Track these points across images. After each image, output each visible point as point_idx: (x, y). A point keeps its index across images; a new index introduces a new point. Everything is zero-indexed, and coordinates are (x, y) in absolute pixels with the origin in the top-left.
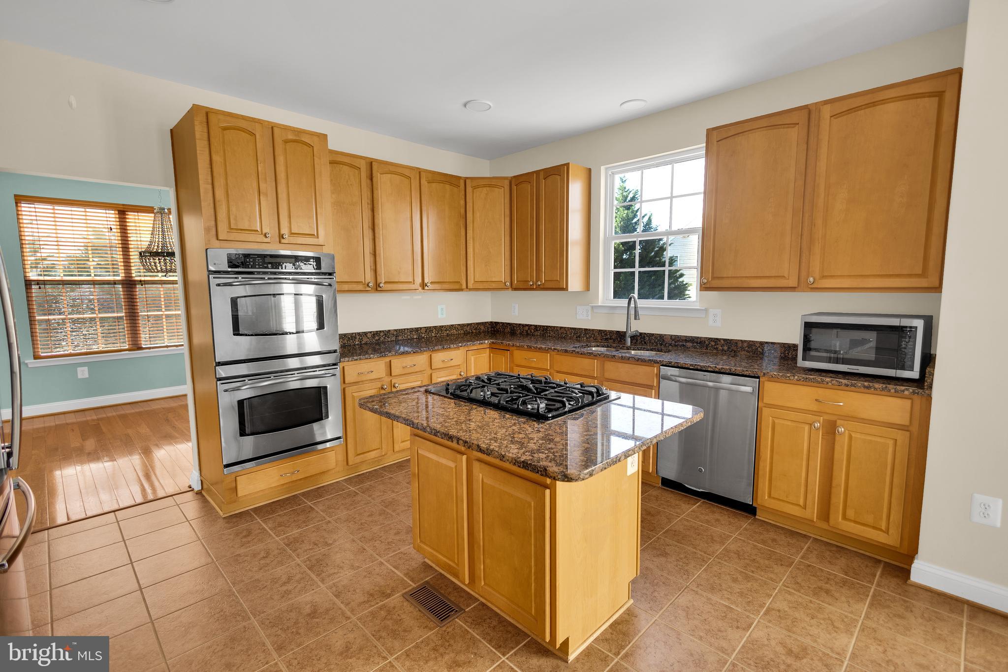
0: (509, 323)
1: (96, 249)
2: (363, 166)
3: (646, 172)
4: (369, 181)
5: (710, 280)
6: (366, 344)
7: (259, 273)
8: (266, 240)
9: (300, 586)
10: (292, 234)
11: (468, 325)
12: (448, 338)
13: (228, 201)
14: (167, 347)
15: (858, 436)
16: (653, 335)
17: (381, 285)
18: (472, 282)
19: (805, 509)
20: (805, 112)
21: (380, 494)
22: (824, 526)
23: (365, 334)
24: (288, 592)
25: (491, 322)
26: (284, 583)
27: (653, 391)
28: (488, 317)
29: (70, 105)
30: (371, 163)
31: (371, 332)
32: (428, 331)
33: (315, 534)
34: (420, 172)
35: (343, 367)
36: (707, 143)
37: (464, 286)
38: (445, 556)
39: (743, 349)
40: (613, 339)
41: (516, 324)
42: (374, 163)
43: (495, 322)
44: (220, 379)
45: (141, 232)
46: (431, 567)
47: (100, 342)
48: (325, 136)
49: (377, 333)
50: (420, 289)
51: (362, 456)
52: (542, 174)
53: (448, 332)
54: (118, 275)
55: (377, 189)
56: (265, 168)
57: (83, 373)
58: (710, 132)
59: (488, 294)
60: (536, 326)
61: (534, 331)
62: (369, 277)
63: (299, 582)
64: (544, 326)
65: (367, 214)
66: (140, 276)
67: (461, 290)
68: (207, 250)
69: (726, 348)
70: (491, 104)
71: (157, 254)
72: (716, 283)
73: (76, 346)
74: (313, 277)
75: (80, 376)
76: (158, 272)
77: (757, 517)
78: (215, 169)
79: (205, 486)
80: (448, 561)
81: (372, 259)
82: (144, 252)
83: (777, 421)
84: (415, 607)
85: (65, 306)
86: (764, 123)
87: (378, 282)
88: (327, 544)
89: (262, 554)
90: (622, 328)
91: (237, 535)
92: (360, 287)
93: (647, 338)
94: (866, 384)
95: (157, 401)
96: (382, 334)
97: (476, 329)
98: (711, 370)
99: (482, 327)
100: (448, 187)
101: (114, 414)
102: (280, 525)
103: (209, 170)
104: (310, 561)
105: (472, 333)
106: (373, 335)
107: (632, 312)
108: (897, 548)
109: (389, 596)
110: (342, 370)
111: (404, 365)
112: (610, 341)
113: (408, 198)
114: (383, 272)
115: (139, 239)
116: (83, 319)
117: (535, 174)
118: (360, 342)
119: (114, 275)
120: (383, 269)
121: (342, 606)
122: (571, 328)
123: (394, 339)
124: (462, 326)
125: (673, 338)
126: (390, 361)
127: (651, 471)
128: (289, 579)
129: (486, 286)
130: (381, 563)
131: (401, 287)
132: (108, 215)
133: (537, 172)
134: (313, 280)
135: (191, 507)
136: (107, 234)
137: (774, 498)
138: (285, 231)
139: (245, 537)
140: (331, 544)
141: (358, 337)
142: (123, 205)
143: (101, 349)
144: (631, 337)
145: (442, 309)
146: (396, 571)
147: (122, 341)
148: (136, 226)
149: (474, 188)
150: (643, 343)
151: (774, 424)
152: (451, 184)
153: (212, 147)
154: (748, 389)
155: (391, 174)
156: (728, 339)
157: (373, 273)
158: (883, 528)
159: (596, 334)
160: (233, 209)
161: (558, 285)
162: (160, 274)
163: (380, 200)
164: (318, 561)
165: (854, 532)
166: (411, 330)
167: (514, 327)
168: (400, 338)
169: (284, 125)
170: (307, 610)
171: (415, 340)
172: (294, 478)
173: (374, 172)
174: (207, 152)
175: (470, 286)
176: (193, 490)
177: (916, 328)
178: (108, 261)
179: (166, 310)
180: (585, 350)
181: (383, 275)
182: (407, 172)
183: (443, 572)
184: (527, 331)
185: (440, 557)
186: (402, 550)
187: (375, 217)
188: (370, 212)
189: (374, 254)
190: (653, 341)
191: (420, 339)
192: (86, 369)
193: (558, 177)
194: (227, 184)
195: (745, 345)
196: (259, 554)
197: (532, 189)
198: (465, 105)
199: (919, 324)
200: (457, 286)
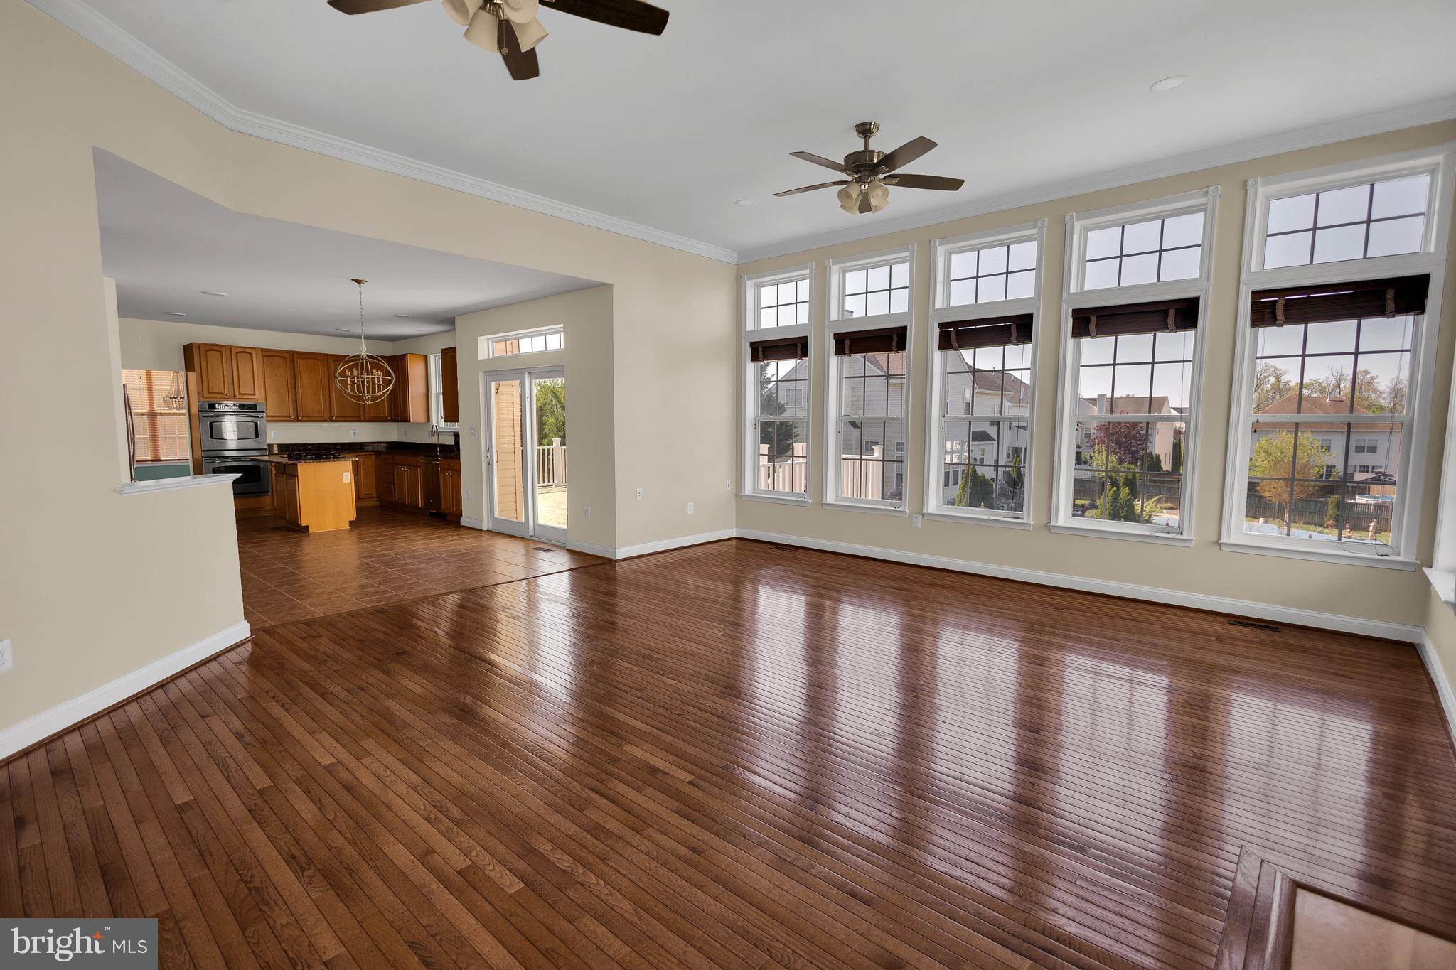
2: (288, 356)
8: (227, 397)
10: (240, 394)
30: (294, 354)
52: (398, 358)
55: (297, 367)
56: (227, 365)
62: (293, 413)
67: (361, 421)
78: (202, 368)
81: (295, 404)
82: (166, 397)
87: (299, 416)
92: (287, 418)
113: (319, 371)
120: (301, 409)
129: (377, 419)
131: (314, 419)
138: (237, 392)
153: (201, 359)
155: (306, 359)
157: (295, 411)
160: (211, 384)
161: (403, 419)
163: (299, 373)
173: (295, 359)
175: (367, 418)
181: (302, 412)
182: (318, 357)
187: (296, 382)
188: (293, 381)
189: (296, 401)
200: (357, 419)
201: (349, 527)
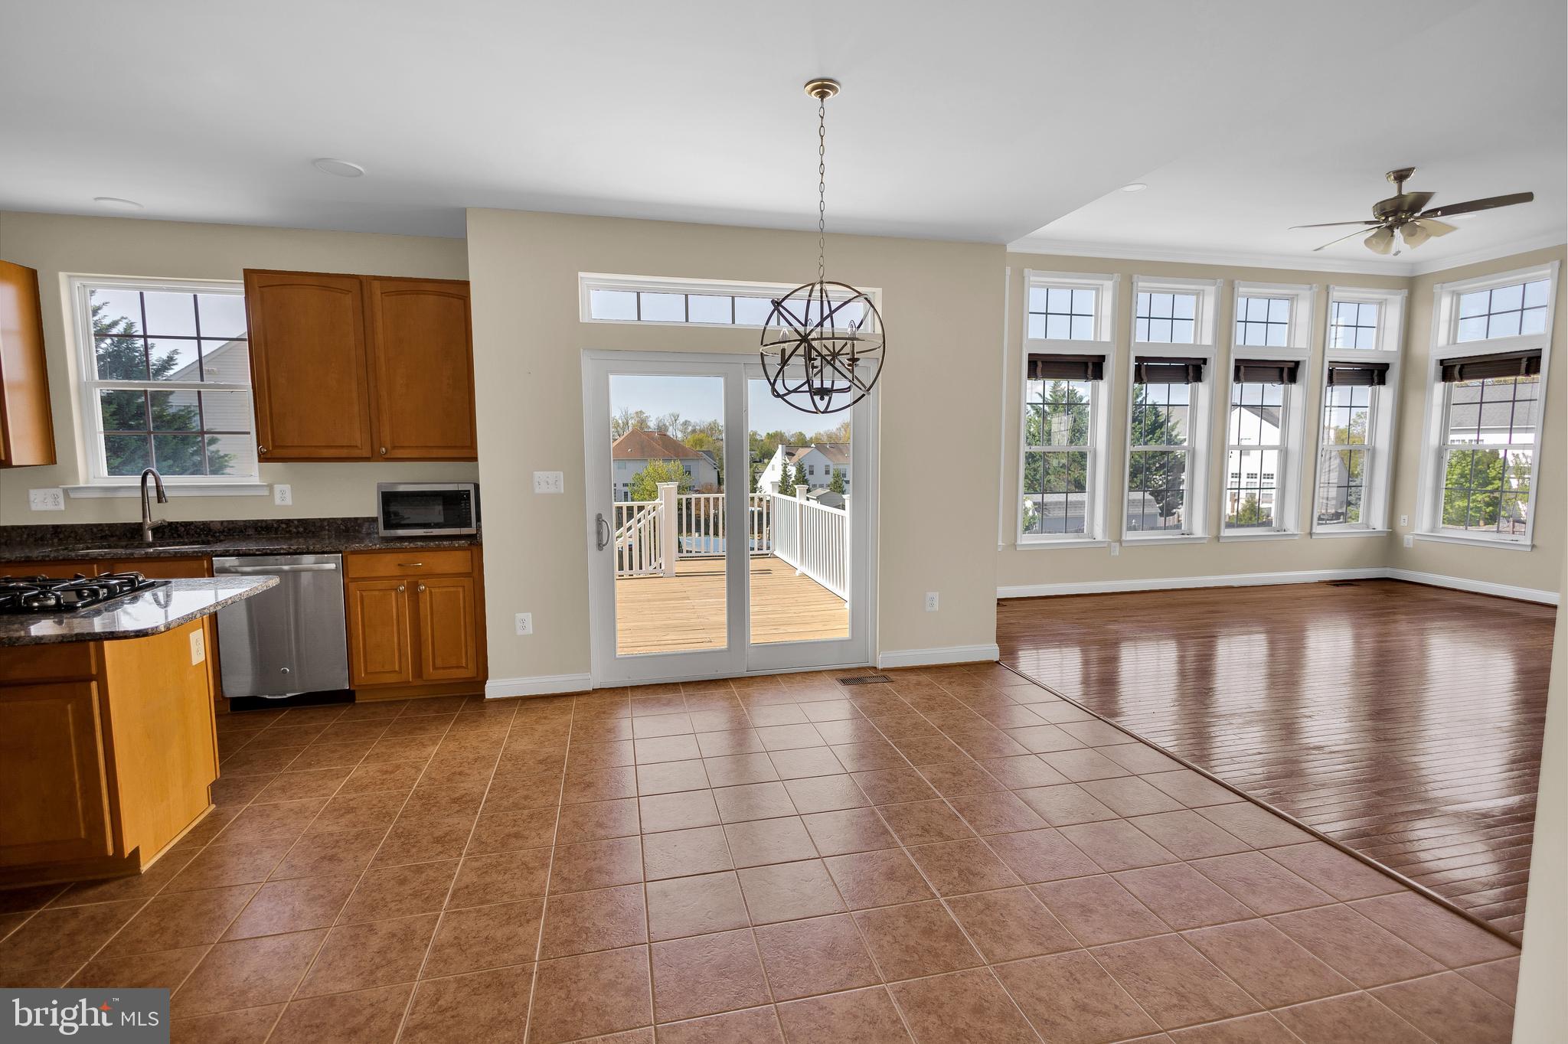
5: (271, 449)
15: (437, 590)
16: (191, 523)
19: (400, 673)
22: (419, 682)
40: (116, 536)
58: (247, 273)
69: (301, 529)
72: (279, 453)
77: (356, 702)
83: (364, 594)
94: (436, 542)
98: (285, 552)
107: (153, 494)
108: (474, 677)
112: (112, 539)
125: (225, 524)
137: (370, 674)
144: (152, 530)
150: (175, 535)
151: (362, 597)
154: (332, 566)
156: (304, 519)
158: (464, 665)
159: (80, 531)
165: (442, 677)
177: (469, 491)
190: (193, 532)
199: (471, 488)
201: (213, 806)
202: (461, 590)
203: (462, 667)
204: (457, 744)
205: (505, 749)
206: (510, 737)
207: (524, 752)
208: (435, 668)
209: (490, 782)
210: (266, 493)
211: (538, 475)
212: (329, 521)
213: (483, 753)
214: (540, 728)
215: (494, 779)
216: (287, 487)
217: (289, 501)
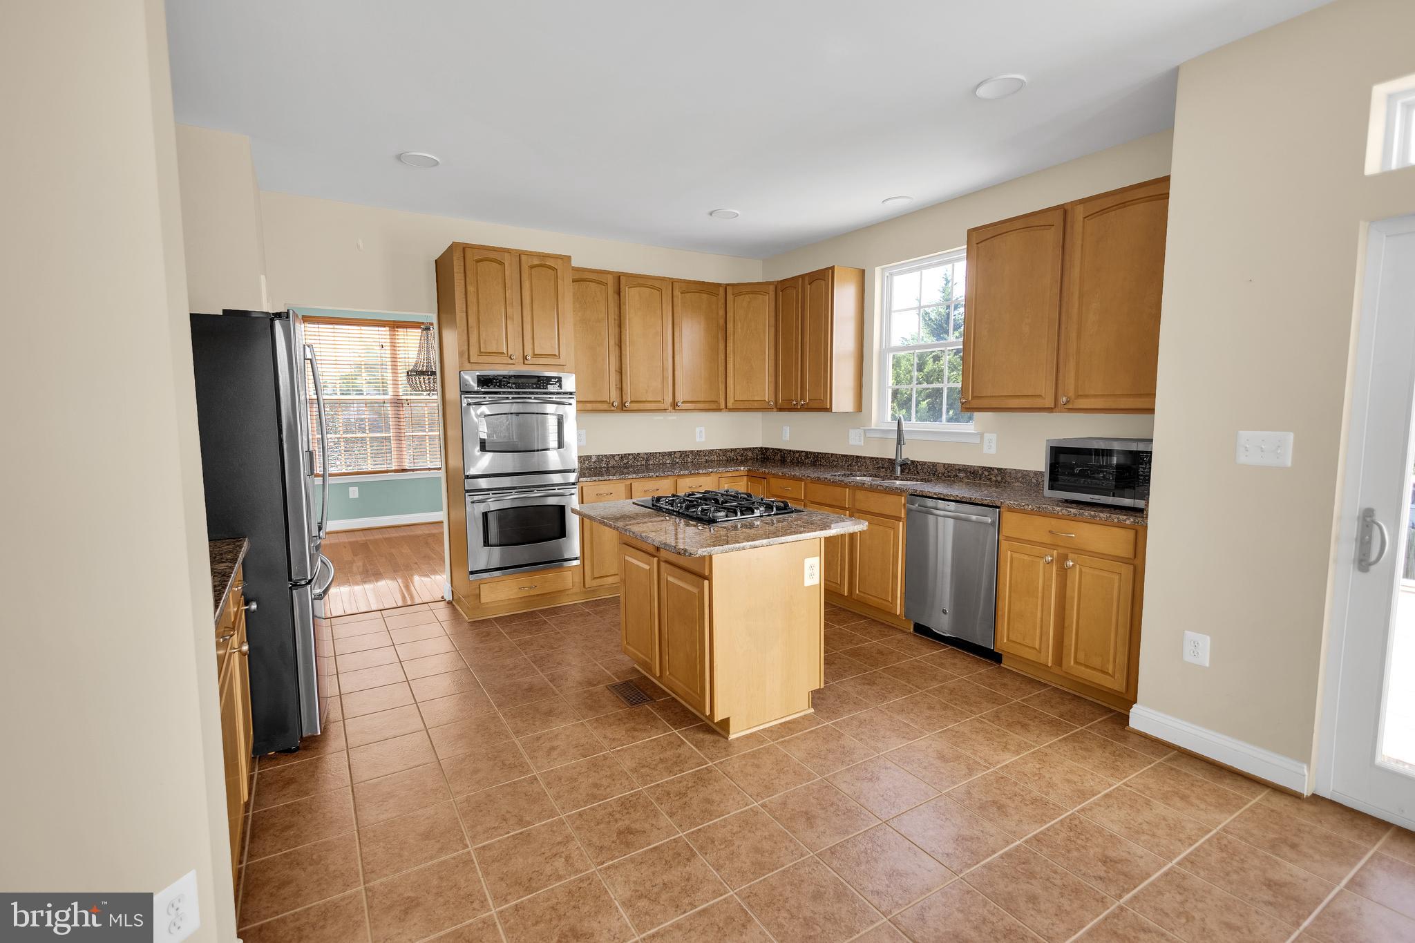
0: (780, 449)
1: (370, 367)
2: (610, 280)
3: (923, 271)
4: (616, 296)
5: (970, 399)
6: (613, 467)
7: (504, 393)
8: (511, 362)
9: (522, 672)
10: (535, 355)
11: (732, 450)
12: (707, 465)
13: (479, 327)
14: (429, 469)
15: (1087, 570)
16: (925, 463)
17: (626, 405)
18: (732, 401)
19: (1040, 653)
20: (1061, 212)
21: (611, 616)
22: (1056, 670)
23: (613, 456)
24: (513, 675)
25: (761, 448)
26: (511, 669)
27: (901, 523)
28: (758, 442)
29: (358, 247)
30: (619, 277)
31: (619, 455)
32: (683, 455)
33: (543, 640)
34: (673, 282)
35: (582, 487)
36: (968, 243)
37: (723, 406)
38: (642, 654)
39: (1016, 479)
40: (886, 468)
41: (787, 450)
42: (621, 277)
43: (766, 448)
44: (467, 491)
45: (409, 349)
46: (638, 671)
47: (369, 462)
48: (569, 257)
49: (623, 457)
50: (670, 408)
51: (599, 580)
52: (807, 278)
53: (707, 458)
54: (386, 394)
55: (625, 304)
56: (512, 294)
57: (354, 493)
58: (971, 232)
59: (759, 415)
60: (807, 453)
61: (805, 459)
62: (614, 396)
63: (523, 669)
64: (815, 453)
65: (614, 330)
66: (407, 395)
67: (719, 410)
68: (460, 372)
69: (999, 479)
70: (738, 212)
71: (422, 373)
72: (975, 403)
73: (349, 466)
74: (554, 396)
75: (351, 496)
76: (422, 391)
77: (1002, 665)
78: (469, 299)
79: (455, 598)
80: (644, 658)
81: (618, 378)
82: (411, 371)
83: (1014, 555)
84: (614, 694)
85: (341, 425)
86: (1018, 225)
87: (624, 402)
88: (552, 648)
89: (497, 649)
90: (891, 455)
91: (478, 634)
92: (605, 407)
93: (920, 467)
94: (1092, 513)
95: (419, 527)
96: (631, 457)
97: (742, 455)
98: (953, 499)
99: (750, 454)
100: (704, 296)
101: (381, 536)
102: (515, 631)
103: (464, 299)
104: (535, 657)
105: (737, 459)
106: (622, 458)
108: (1122, 693)
109: (595, 685)
110: (580, 490)
111: (646, 489)
113: (659, 312)
114: (629, 391)
115: (407, 356)
116: (356, 438)
117: (800, 279)
118: (607, 465)
119: (384, 394)
120: (629, 387)
121: (554, 688)
122: (842, 455)
123: (644, 463)
124: (725, 451)
125: (946, 466)
126: (631, 484)
127: (898, 613)
128: (515, 667)
129: (747, 405)
130: (596, 665)
131: (648, 406)
132: (380, 333)
133: (803, 276)
134: (554, 399)
135: (443, 612)
136: (379, 352)
137: (1013, 642)
138: (529, 352)
139: (484, 636)
140: (556, 648)
141: (605, 459)
142: (394, 321)
143: (370, 469)
144: (901, 466)
145: (701, 432)
146: (606, 671)
147: (388, 462)
148: (404, 343)
149: (735, 295)
150: (915, 472)
151: (1012, 560)
152: (708, 293)
153: (468, 279)
154: (989, 520)
155: (640, 287)
156: (1002, 469)
157: (618, 392)
158: (1110, 672)
159: (868, 462)
160: (483, 335)
161: (821, 406)
162: (425, 393)
163: (627, 316)
164: (541, 658)
165: (1083, 676)
166: (664, 454)
167: (784, 454)
168: (651, 462)
169: (530, 252)
170: (526, 686)
171: (668, 465)
172: (532, 592)
173: (621, 286)
174: (463, 283)
175: (730, 405)
176: (445, 600)
178: (378, 379)
179: (430, 431)
180: (847, 480)
181: (629, 394)
182: (657, 284)
183: (647, 675)
184: (797, 458)
185: (639, 654)
186: (617, 657)
187: (622, 334)
188: (617, 330)
189: (620, 372)
190: (925, 471)
191: (673, 464)
192: (356, 489)
193: (823, 282)
194: (478, 311)
195: (1020, 475)
196: (494, 649)
197: (797, 295)
198: (711, 214)
200: (714, 406)
201: (812, 710)
202: (1116, 577)
203: (1107, 673)
204: (1038, 766)
205: (1083, 810)
206: (1107, 796)
207: (1100, 831)
208: (1076, 662)
209: (1018, 843)
210: (978, 441)
211: (1246, 437)
212: (1022, 473)
213: (1053, 798)
214: (1160, 808)
215: (1026, 842)
216: (993, 437)
217: (993, 451)
